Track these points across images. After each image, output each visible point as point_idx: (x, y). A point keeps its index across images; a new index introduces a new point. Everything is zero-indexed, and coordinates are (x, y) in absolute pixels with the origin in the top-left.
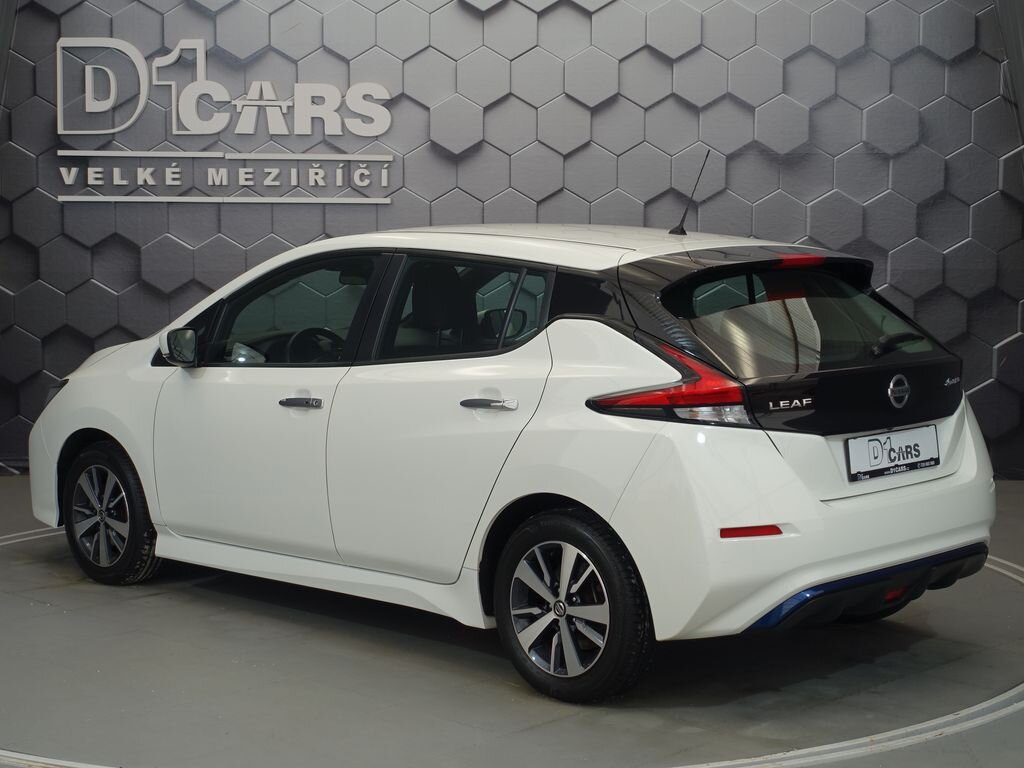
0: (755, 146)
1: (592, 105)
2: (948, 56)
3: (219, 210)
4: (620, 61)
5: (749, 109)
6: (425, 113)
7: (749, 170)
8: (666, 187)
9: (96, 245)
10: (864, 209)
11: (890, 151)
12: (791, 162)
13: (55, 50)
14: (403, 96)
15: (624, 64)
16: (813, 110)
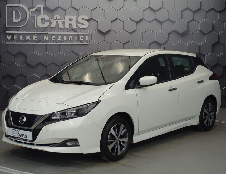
0: (175, 31)
1: (136, 21)
2: (219, 11)
3: (46, 46)
4: (143, 11)
5: (173, 22)
6: (97, 23)
7: (173, 37)
8: (154, 40)
9: (16, 55)
10: (200, 46)
11: (206, 33)
12: (183, 35)
13: (6, 7)
14: (91, 18)
15: (144, 12)
16: (188, 22)
